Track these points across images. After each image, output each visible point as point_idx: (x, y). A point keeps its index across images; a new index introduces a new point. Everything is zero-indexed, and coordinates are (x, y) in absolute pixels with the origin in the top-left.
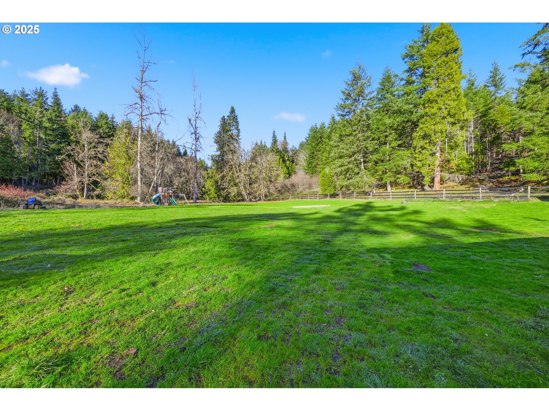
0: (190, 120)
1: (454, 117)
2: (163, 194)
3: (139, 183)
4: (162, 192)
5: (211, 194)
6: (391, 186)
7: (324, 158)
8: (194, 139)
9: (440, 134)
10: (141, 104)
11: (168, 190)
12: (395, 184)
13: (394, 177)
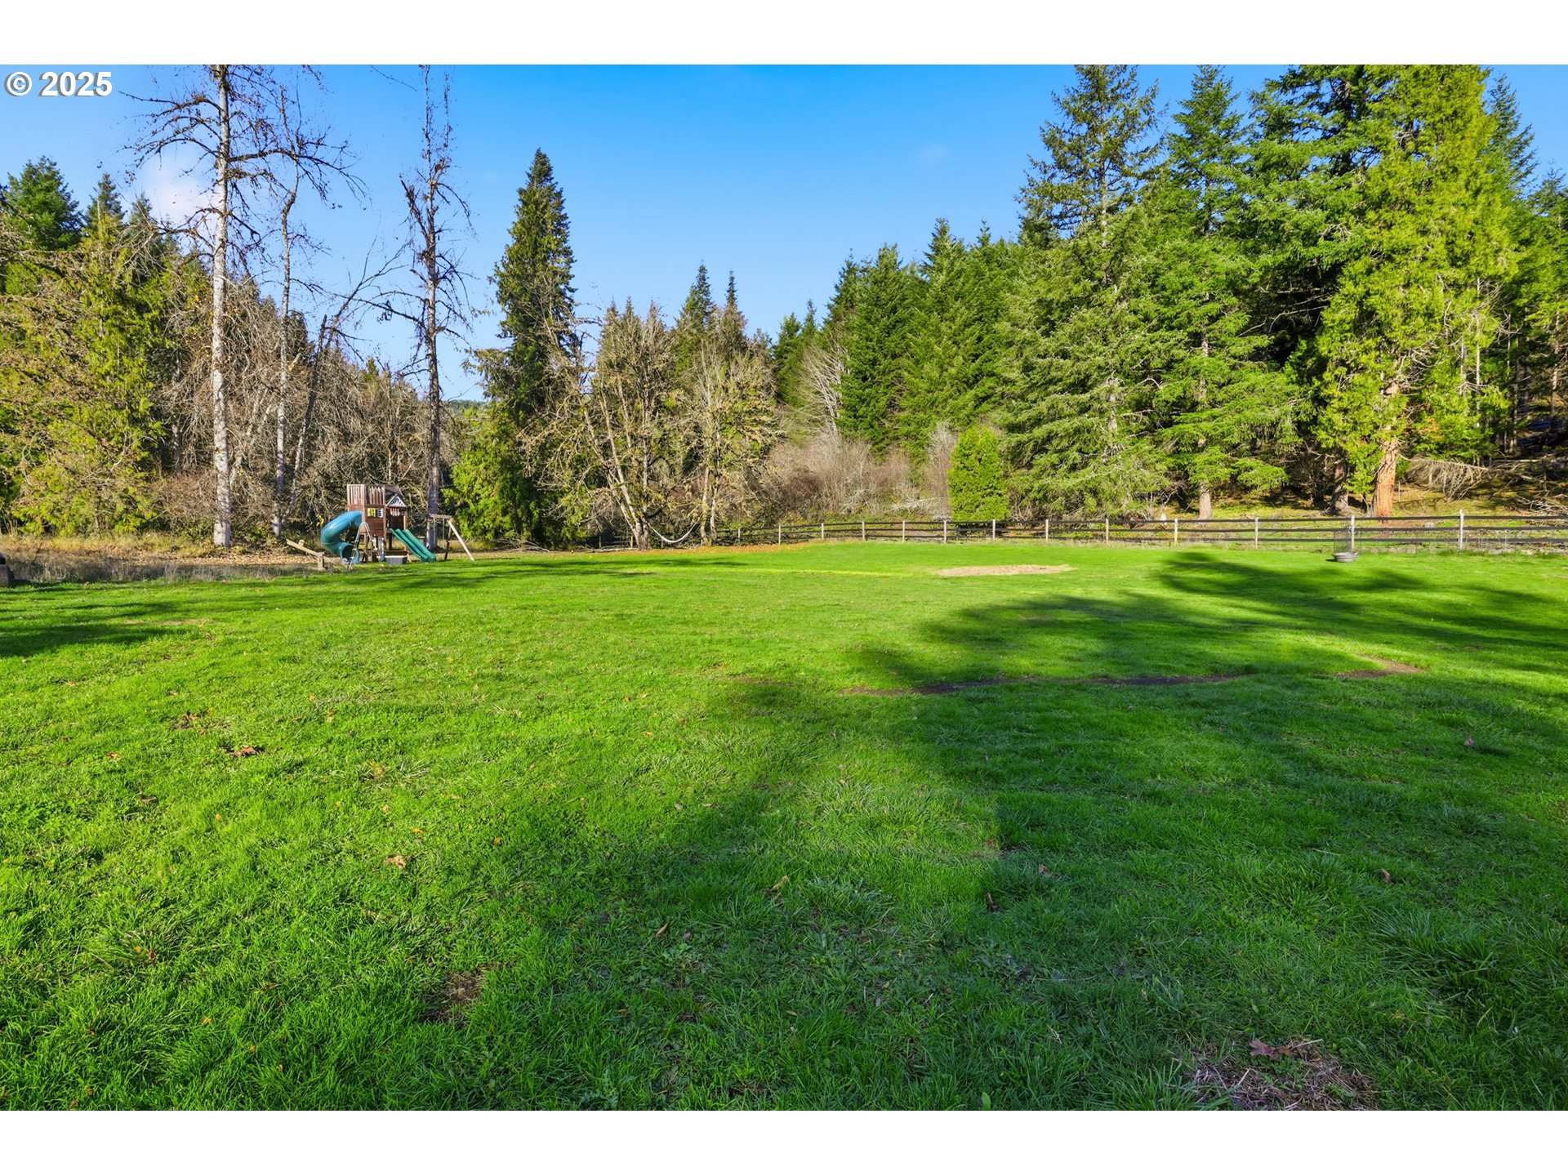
0: (410, 195)
1: (1466, 262)
2: (371, 512)
3: (217, 464)
4: (368, 505)
5: (480, 513)
6: (1215, 498)
7: (924, 386)
8: (426, 276)
9: (1420, 321)
10: (222, 105)
11: (388, 498)
12: (1234, 489)
13: (1228, 464)
